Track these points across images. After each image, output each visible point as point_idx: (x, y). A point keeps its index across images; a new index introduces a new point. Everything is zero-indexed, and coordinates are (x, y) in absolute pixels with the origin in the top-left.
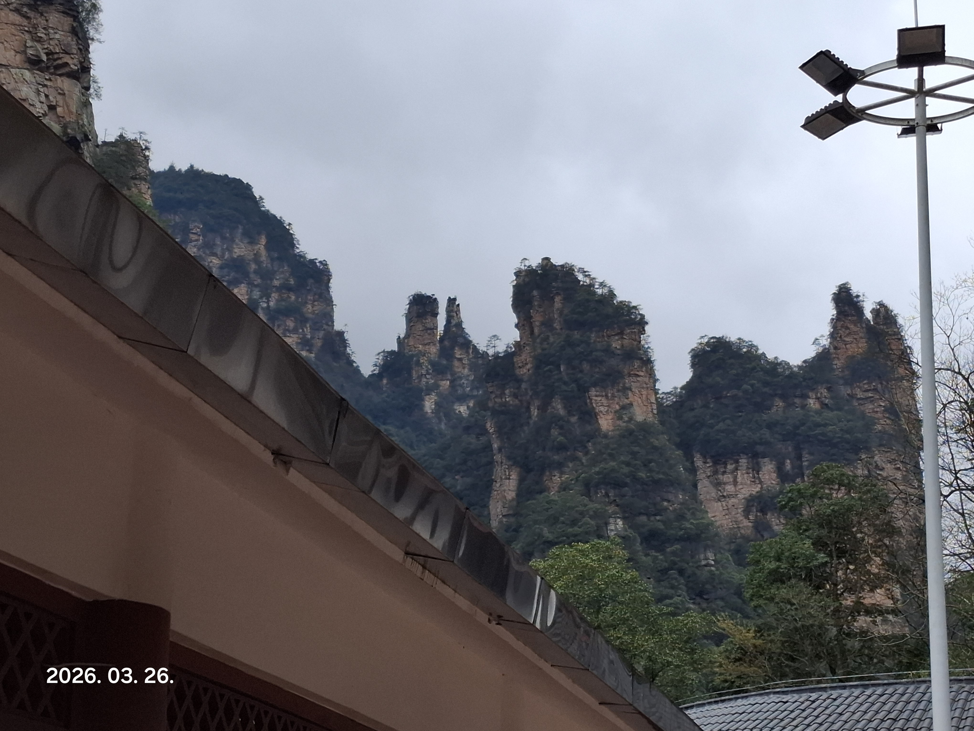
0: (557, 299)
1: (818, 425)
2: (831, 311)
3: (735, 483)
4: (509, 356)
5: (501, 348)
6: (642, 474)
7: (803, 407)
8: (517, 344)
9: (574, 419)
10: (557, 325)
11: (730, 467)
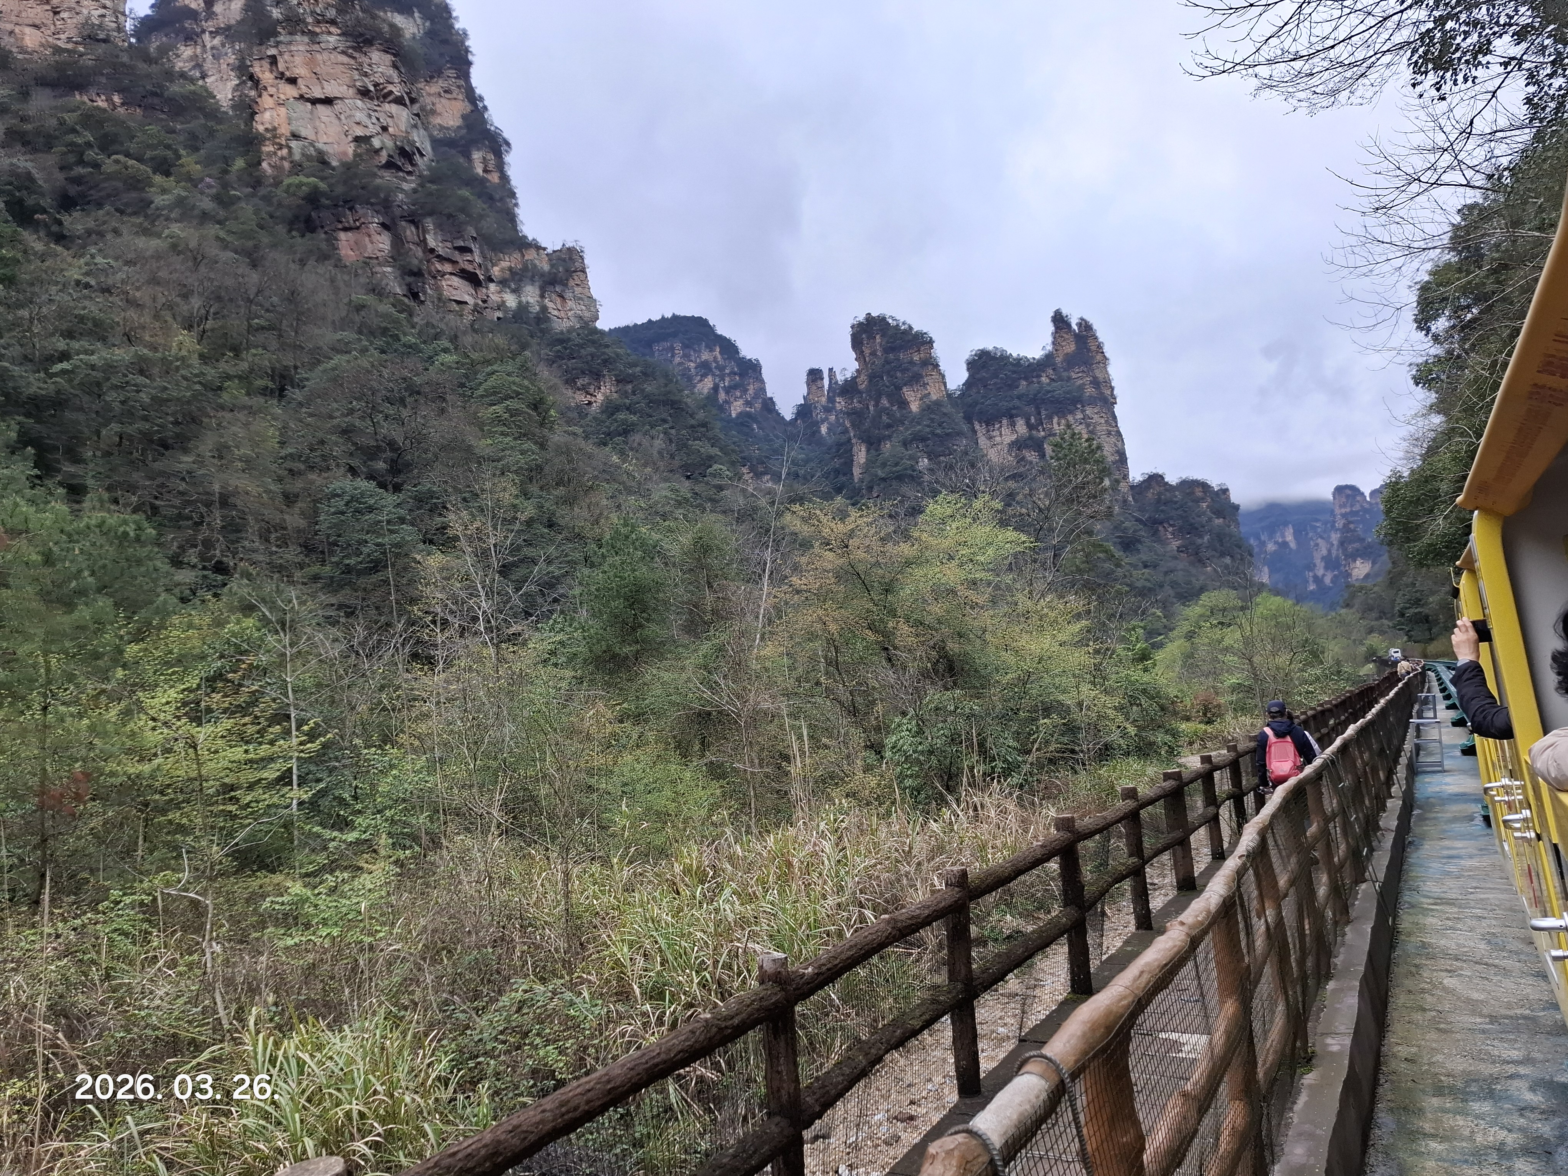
0: (878, 337)
1: (1049, 392)
2: (1052, 328)
3: (1001, 435)
4: (854, 379)
5: (849, 375)
6: (938, 431)
7: (1039, 383)
8: (857, 371)
9: (895, 408)
10: (879, 354)
11: (997, 426)
